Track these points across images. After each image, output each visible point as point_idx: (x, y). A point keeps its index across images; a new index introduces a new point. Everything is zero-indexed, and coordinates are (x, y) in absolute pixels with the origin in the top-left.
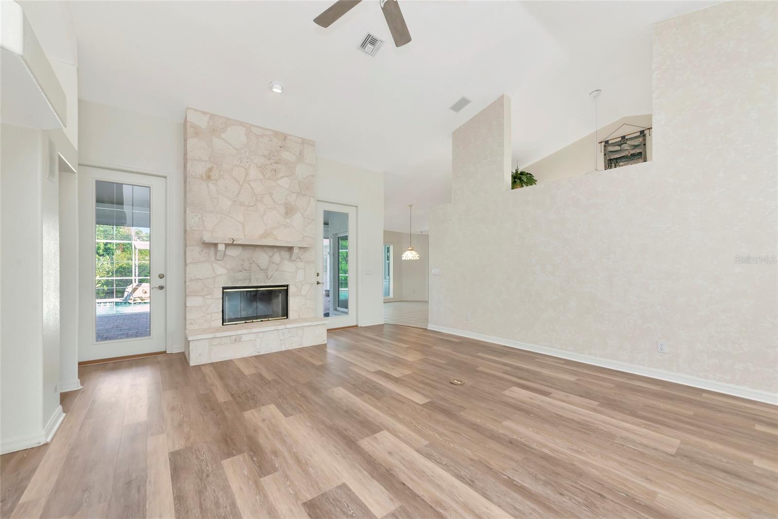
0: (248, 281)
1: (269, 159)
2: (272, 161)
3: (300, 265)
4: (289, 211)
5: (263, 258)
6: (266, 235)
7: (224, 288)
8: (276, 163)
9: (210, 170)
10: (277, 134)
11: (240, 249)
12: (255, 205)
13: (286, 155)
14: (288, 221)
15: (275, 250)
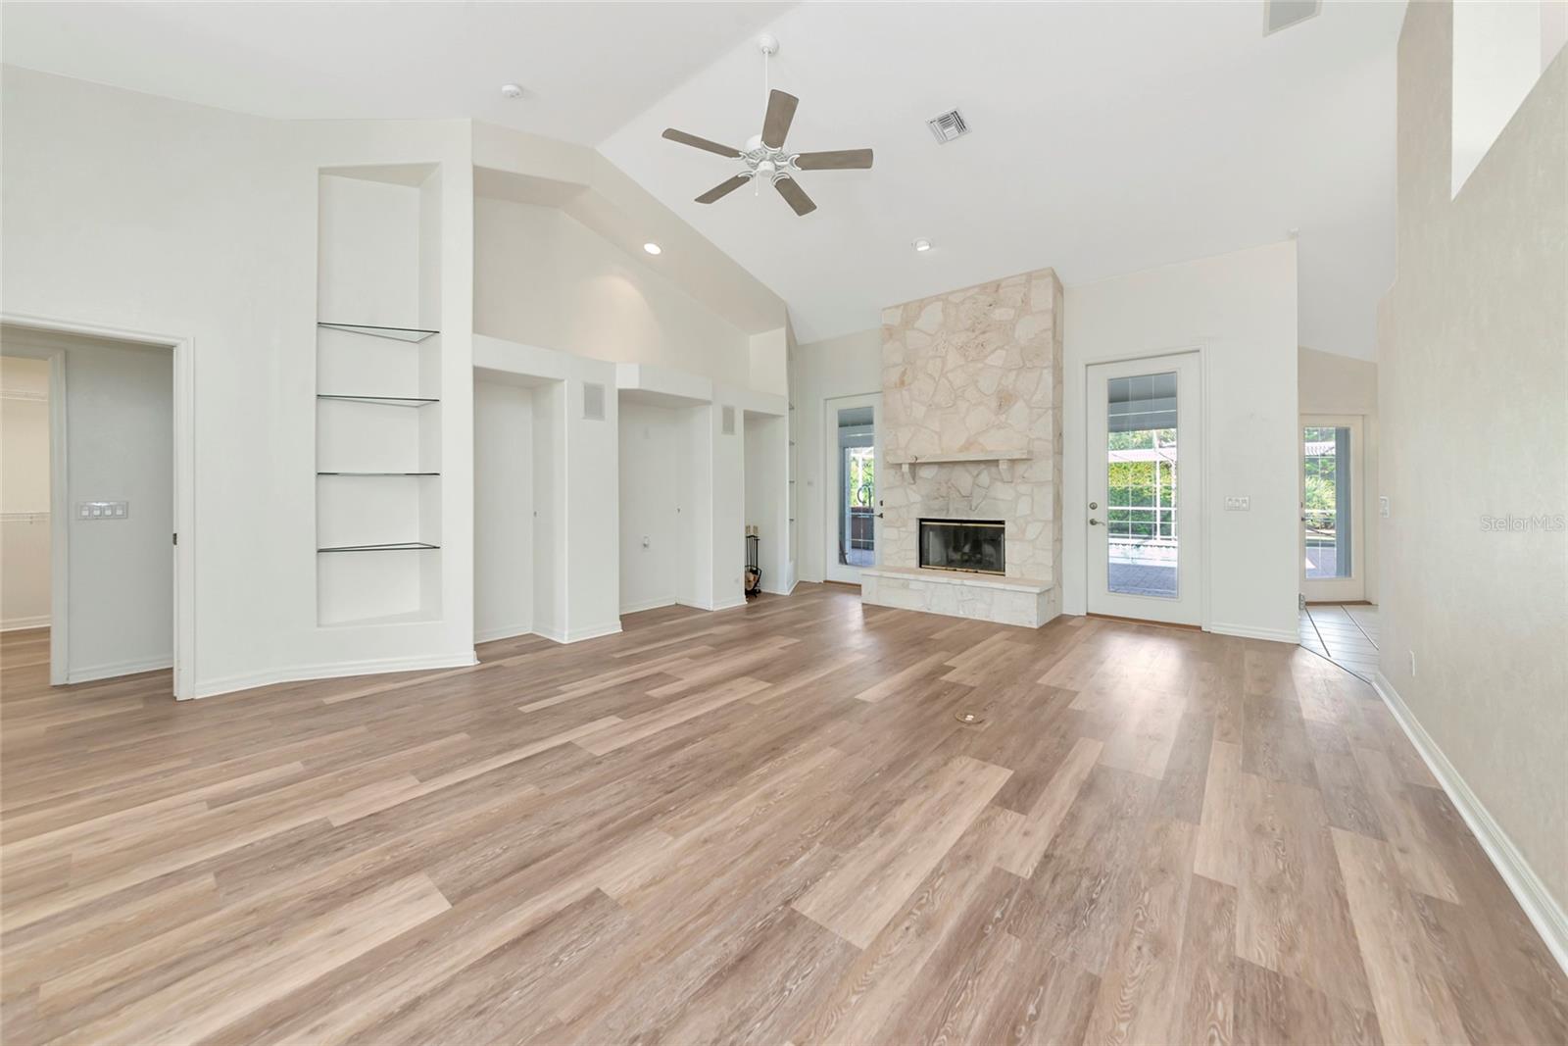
0: (945, 512)
1: (973, 331)
2: (977, 333)
3: (1023, 488)
4: (1005, 400)
5: (964, 479)
6: (968, 445)
7: (921, 520)
8: (984, 333)
9: (904, 373)
10: (983, 287)
11: (936, 467)
12: (954, 405)
13: (1000, 314)
14: (1003, 418)
15: (983, 466)
